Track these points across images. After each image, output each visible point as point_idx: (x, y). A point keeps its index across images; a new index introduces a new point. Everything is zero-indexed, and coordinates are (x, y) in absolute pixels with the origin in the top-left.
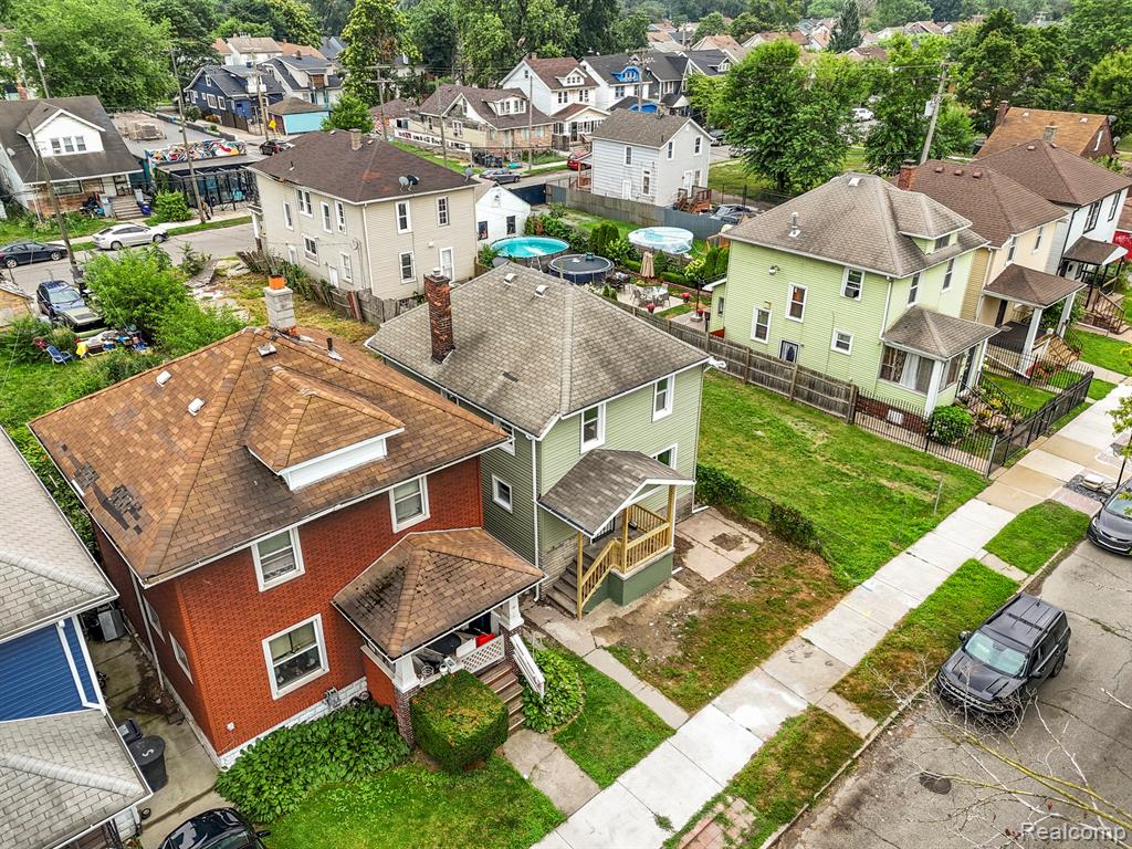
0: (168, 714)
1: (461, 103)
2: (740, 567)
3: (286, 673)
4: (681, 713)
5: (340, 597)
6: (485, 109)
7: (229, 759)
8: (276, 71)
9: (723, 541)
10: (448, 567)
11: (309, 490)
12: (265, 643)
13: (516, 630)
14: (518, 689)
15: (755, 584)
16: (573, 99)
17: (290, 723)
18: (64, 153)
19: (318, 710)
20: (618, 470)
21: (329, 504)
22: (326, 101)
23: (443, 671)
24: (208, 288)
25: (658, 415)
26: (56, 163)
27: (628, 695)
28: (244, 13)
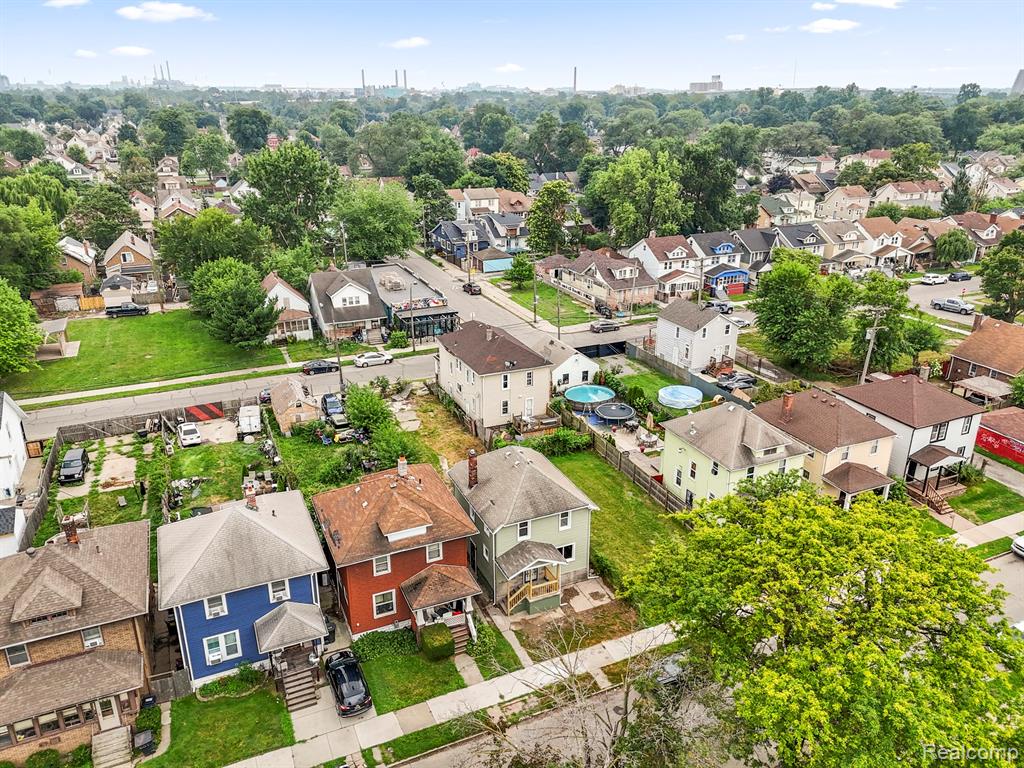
0: (340, 618)
1: (593, 268)
2: (595, 609)
3: (380, 610)
4: (531, 662)
5: (403, 584)
6: (610, 274)
7: (356, 637)
8: (487, 226)
9: (595, 595)
10: (444, 580)
11: (395, 542)
12: (374, 596)
13: (469, 612)
14: (467, 637)
15: (597, 618)
16: (677, 266)
17: (379, 630)
18: (348, 305)
19: (390, 628)
20: (529, 552)
21: (401, 549)
22: (517, 244)
23: (436, 621)
24: (405, 402)
25: (562, 529)
26: (343, 311)
27: (513, 650)
28: (479, 168)
